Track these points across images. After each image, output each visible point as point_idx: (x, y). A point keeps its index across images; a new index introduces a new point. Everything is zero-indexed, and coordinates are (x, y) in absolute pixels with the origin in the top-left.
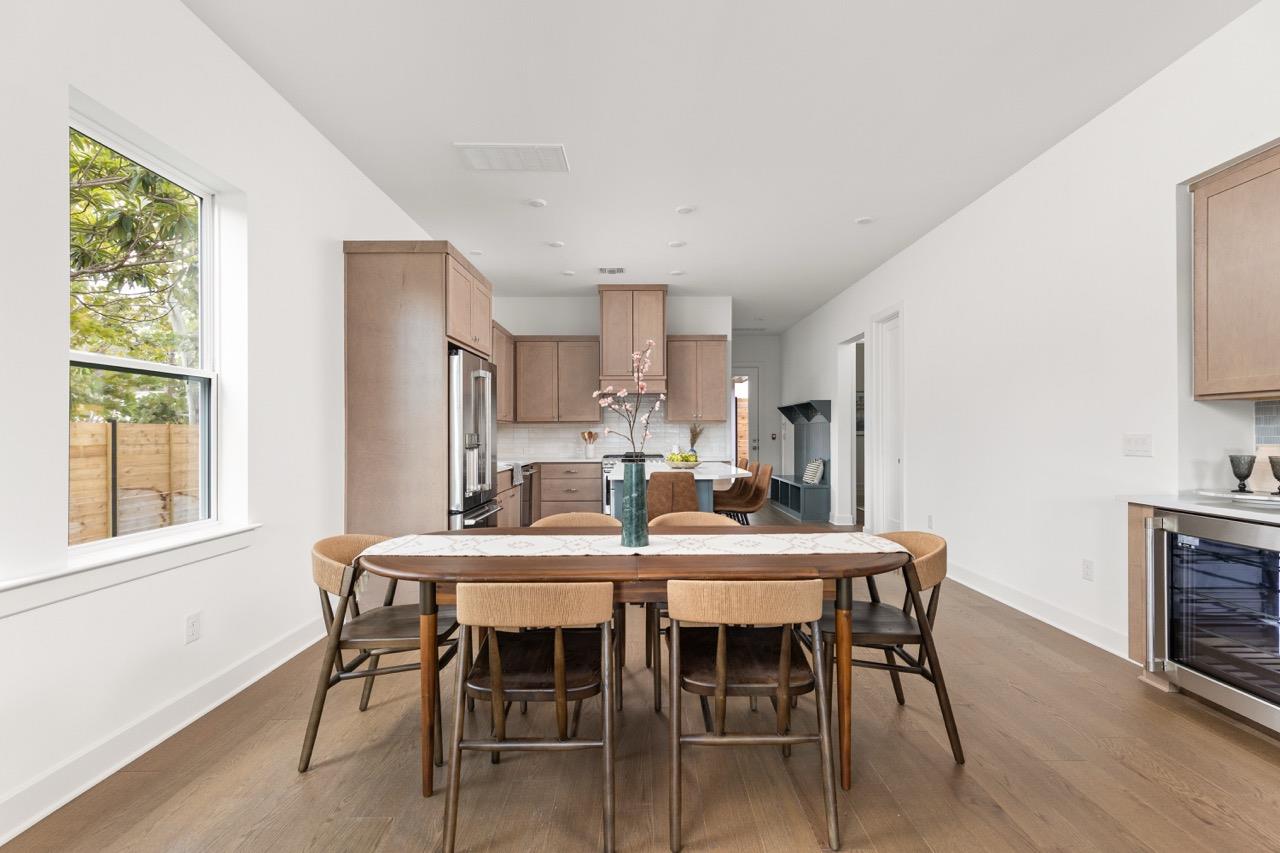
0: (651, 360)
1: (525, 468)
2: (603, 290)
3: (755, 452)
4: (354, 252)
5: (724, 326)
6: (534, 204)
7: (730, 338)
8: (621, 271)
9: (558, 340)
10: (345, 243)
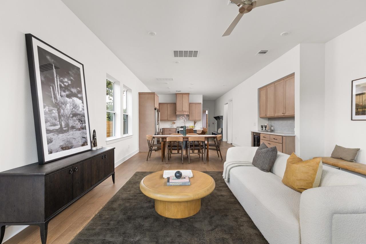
0: (186, 108)
1: (162, 129)
2: (176, 94)
3: (209, 127)
4: (140, 94)
5: (201, 101)
6: (166, 84)
7: (202, 103)
8: (180, 91)
9: (167, 104)
10: (139, 93)
